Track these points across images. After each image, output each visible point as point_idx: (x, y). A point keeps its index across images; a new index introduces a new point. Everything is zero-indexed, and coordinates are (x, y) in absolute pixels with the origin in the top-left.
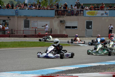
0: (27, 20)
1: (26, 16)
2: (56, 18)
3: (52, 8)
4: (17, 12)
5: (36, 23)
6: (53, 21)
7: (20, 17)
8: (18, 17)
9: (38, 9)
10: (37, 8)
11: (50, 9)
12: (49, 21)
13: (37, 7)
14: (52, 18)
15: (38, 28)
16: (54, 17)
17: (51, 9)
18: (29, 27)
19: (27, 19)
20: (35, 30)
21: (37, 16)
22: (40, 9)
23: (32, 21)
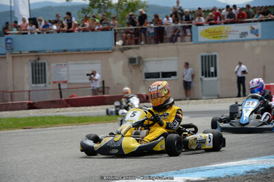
0: (40, 62)
1: (36, 52)
2: (117, 53)
3: (106, 26)
4: (9, 41)
5: (65, 69)
6: (111, 60)
7: (21, 55)
8: (13, 57)
9: (68, 32)
10: (65, 28)
11: (98, 29)
12: (100, 61)
13: (63, 26)
14: (108, 51)
15: (69, 82)
16: (113, 50)
17: (103, 30)
18: (45, 82)
19: (39, 59)
20: (60, 89)
21: (65, 51)
22: (72, 31)
23: (53, 65)
